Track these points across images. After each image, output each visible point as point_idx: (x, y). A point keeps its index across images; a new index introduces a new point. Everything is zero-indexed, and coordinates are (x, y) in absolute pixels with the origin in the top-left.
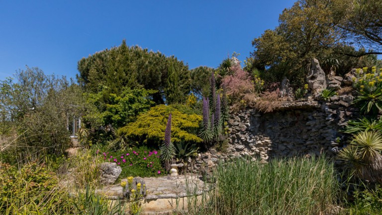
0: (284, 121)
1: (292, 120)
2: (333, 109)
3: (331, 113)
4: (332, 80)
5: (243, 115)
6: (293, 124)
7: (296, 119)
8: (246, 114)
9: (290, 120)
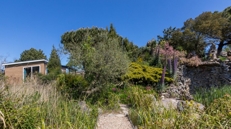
0: (196, 71)
1: (200, 70)
2: (228, 65)
3: (227, 67)
4: (223, 53)
5: (180, 68)
6: (201, 72)
7: (202, 70)
8: (181, 67)
9: (199, 70)
